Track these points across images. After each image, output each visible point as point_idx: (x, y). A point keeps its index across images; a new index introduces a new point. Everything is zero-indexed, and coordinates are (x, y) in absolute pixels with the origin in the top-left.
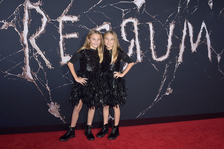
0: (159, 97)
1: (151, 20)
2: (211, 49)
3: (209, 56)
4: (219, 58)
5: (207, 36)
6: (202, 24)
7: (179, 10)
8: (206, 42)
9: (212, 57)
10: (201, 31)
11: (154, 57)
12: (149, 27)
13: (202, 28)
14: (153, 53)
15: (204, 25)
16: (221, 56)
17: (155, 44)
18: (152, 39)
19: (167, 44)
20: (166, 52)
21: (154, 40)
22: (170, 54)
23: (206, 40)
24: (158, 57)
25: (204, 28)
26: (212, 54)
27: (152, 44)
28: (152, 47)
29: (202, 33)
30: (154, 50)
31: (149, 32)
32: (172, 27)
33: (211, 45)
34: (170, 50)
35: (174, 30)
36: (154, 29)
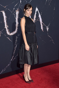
0: (14, 58)
1: (4, 9)
2: (42, 24)
3: (42, 28)
4: (48, 29)
5: (40, 16)
6: (35, 9)
7: (21, 1)
8: (39, 20)
9: (43, 28)
10: (36, 13)
11: (8, 33)
12: (3, 14)
13: (36, 11)
14: (7, 30)
15: (37, 9)
16: (49, 27)
17: (7, 24)
18: (5, 21)
19: (16, 24)
20: (15, 29)
21: (7, 22)
22: (18, 30)
23: (39, 18)
24: (10, 33)
25: (37, 11)
26: (44, 27)
27: (6, 25)
28: (6, 27)
29: (36, 15)
30: (8, 29)
31: (3, 17)
32: (17, 13)
33: (42, 21)
34: (18, 27)
35: (19, 14)
36: (6, 15)
